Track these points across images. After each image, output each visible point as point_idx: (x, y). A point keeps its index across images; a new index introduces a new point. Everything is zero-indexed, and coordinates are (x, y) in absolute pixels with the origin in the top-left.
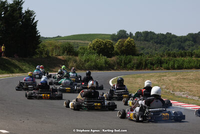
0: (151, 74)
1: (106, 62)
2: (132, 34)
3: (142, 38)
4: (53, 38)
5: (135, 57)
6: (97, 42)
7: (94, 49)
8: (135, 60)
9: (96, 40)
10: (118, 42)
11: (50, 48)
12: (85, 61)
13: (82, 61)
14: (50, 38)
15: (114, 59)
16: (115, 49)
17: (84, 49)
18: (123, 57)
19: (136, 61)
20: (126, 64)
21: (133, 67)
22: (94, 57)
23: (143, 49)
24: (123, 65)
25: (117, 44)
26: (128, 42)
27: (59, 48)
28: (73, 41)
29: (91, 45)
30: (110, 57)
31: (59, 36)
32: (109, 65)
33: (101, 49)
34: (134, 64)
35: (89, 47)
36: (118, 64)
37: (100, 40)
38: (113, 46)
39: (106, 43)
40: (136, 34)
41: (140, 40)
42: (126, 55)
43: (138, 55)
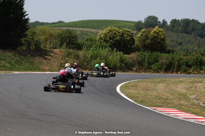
0: (181, 79)
1: (122, 61)
2: (166, 23)
3: (180, 28)
4: (53, 23)
5: (165, 55)
6: (110, 31)
7: (105, 41)
8: (164, 58)
9: (109, 28)
10: (140, 33)
11: (42, 38)
12: (91, 57)
13: (87, 58)
14: (47, 24)
15: (133, 55)
16: (137, 43)
17: (91, 40)
18: (147, 54)
19: (164, 60)
20: (150, 64)
21: (160, 69)
22: (104, 52)
23: (181, 44)
24: (146, 64)
25: (139, 35)
26: (155, 32)
27: (55, 37)
28: (81, 29)
29: (102, 36)
30: (128, 54)
31: (61, 21)
32: (126, 64)
33: (116, 41)
34: (162, 64)
35: (98, 37)
36: (139, 63)
37: (116, 28)
38: (133, 38)
39: (123, 33)
40: (171, 22)
41: (177, 31)
42: (152, 52)
43: (169, 52)
